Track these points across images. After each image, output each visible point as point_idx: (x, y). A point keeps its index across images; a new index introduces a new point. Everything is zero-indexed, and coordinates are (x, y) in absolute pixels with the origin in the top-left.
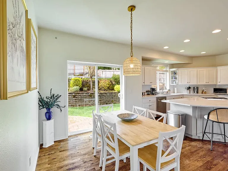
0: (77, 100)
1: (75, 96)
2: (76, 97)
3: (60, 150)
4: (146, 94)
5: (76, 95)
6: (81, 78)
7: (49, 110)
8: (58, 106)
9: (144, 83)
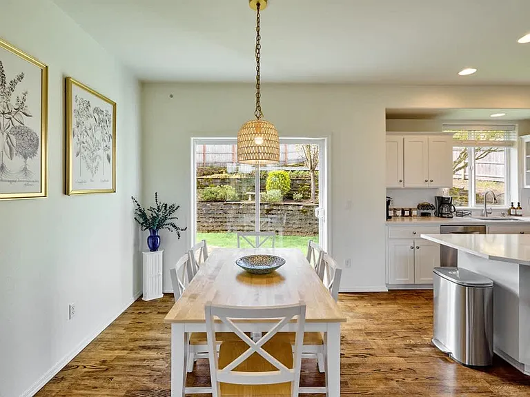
0: (273, 221)
1: (271, 210)
2: (273, 212)
3: (161, 311)
4: (414, 213)
5: (271, 207)
6: (292, 171)
7: (154, 232)
8: (174, 226)
9: (401, 181)
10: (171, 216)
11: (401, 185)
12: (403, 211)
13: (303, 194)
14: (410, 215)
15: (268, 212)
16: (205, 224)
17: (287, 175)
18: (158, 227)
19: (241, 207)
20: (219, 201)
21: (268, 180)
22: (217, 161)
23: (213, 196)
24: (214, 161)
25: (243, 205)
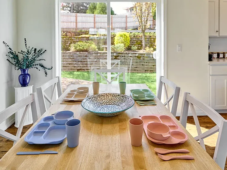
1: (118, 57)
5: (118, 55)
7: (24, 71)
8: (42, 66)
9: (217, 31)
10: (40, 58)
11: (217, 35)
12: (218, 54)
13: (138, 47)
14: (224, 57)
15: (116, 58)
16: (76, 66)
17: (128, 35)
18: (28, 67)
19: (99, 55)
20: (85, 51)
21: (116, 38)
22: (84, 27)
23: (81, 48)
24: (83, 27)
25: (100, 53)
